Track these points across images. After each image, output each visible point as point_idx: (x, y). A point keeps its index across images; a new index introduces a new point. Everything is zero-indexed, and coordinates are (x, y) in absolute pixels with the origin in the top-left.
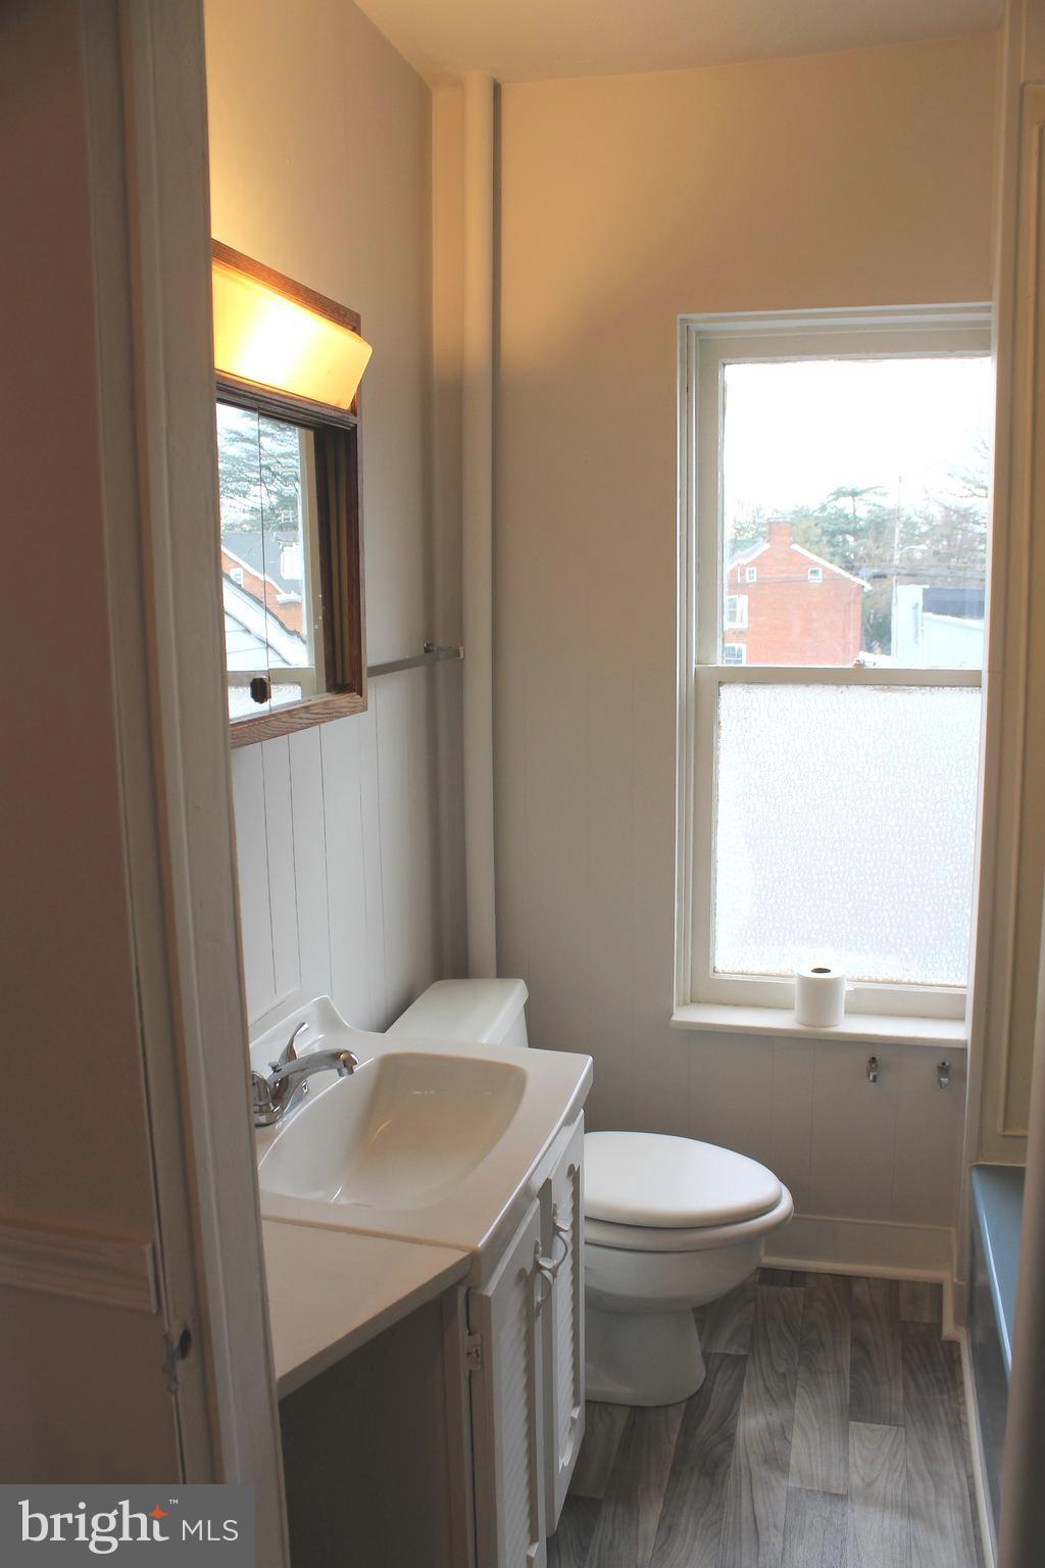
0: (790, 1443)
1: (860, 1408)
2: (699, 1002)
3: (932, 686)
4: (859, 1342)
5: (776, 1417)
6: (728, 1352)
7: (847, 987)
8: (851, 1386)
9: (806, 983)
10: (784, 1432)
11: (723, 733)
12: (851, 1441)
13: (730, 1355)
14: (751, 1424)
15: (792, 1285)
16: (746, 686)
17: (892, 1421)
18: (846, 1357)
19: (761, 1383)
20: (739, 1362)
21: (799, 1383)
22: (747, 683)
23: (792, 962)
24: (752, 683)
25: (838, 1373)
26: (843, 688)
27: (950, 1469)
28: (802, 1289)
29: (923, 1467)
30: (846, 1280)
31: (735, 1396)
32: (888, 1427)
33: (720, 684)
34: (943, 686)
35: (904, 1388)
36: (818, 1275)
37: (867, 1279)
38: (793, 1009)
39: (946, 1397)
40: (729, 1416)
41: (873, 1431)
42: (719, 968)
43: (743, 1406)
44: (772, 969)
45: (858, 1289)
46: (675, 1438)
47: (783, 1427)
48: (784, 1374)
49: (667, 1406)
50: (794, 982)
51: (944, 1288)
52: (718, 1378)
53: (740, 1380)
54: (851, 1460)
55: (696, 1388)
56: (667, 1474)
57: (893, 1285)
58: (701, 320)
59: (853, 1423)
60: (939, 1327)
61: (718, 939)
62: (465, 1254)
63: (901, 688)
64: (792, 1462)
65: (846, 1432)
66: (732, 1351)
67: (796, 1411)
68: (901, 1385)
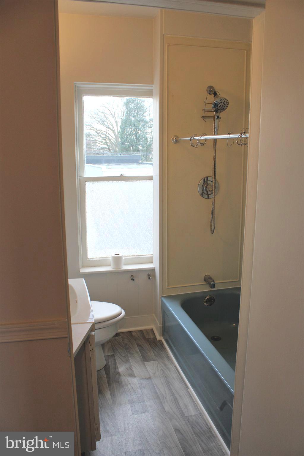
0: (133, 370)
1: (145, 359)
2: (85, 267)
3: (139, 180)
4: (139, 345)
5: (127, 366)
6: (109, 354)
7: (124, 258)
8: (141, 355)
9: (114, 258)
10: (130, 368)
11: (87, 194)
12: (147, 367)
13: (109, 355)
14: (122, 369)
15: (117, 336)
16: (92, 182)
17: (154, 360)
18: (137, 349)
19: (120, 359)
20: (113, 356)
21: (129, 357)
22: (92, 181)
23: (108, 254)
24: (94, 181)
25: (137, 353)
26: (117, 181)
27: (170, 366)
28: (120, 337)
29: (164, 367)
30: (130, 333)
31: (115, 364)
32: (153, 361)
33: (86, 181)
34: (142, 180)
35: (153, 352)
36: (122, 333)
37: (134, 331)
38: (110, 265)
39: (163, 352)
40: (116, 368)
41: (150, 363)
42: (89, 257)
43: (118, 365)
44: (104, 256)
45: (134, 334)
46: (105, 376)
47: (130, 367)
48: (125, 356)
49: (99, 370)
50: (110, 259)
51: (154, 329)
52: (109, 361)
53: (115, 360)
54: (148, 370)
55: (105, 365)
56: (107, 384)
57: (141, 331)
58: (80, 84)
59: (145, 363)
60: (156, 338)
61: (88, 250)
62: (92, 324)
63: (131, 181)
64: (135, 374)
65: (144, 365)
66: (110, 354)
67: (131, 363)
68: (152, 352)
